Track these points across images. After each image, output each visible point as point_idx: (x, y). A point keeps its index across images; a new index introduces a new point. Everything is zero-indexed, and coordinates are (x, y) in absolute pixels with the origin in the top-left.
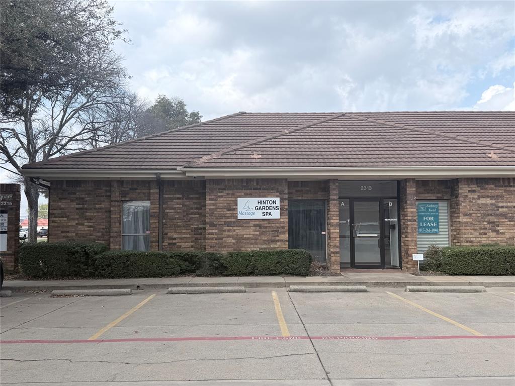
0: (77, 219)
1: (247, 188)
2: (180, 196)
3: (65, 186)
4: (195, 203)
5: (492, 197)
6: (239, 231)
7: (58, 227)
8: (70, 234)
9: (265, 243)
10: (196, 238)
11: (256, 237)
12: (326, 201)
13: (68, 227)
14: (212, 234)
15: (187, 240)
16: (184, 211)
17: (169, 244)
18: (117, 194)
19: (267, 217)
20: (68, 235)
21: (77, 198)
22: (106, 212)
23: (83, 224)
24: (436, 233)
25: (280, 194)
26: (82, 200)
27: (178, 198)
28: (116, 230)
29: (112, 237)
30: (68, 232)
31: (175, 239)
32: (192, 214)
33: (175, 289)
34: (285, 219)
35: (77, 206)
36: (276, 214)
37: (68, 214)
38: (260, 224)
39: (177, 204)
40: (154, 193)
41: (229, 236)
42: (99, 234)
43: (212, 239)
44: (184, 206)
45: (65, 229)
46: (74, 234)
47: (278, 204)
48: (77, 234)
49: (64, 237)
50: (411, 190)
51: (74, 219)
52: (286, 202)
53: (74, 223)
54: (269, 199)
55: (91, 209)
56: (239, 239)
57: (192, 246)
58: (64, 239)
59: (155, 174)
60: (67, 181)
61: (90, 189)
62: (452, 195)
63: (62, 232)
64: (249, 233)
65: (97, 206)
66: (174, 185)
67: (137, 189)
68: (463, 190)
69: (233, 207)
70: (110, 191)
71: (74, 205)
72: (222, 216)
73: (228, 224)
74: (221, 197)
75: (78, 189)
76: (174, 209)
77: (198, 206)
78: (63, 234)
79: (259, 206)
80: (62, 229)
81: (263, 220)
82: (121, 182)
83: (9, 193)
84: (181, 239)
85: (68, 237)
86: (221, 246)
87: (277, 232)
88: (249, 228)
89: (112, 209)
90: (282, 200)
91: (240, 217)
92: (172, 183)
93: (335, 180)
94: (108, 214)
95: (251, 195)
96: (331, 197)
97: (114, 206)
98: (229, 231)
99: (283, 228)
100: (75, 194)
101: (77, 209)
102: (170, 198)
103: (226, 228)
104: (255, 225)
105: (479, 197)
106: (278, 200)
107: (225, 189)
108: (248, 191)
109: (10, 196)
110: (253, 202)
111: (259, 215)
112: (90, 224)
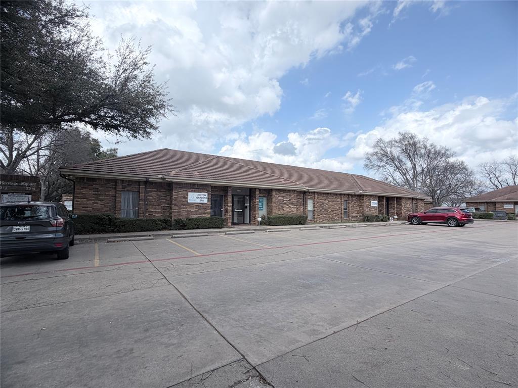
0: (93, 200)
1: (193, 188)
2: (156, 190)
3: (85, 181)
4: (163, 194)
5: (282, 197)
6: (189, 208)
7: (80, 204)
8: (88, 209)
9: (200, 214)
10: (164, 212)
11: (196, 211)
12: (226, 196)
13: (88, 204)
14: (175, 209)
15: (159, 212)
16: (157, 198)
17: (149, 214)
18: (121, 187)
19: (202, 202)
20: (87, 209)
21: (93, 188)
22: (112, 196)
23: (97, 203)
24: (262, 210)
25: (208, 192)
26: (97, 190)
27: (155, 191)
28: (119, 207)
29: (117, 210)
30: (87, 207)
31: (152, 212)
32: (162, 199)
33: (176, 236)
34: (210, 203)
35: (94, 193)
36: (206, 201)
37: (87, 197)
38: (198, 205)
39: (154, 194)
40: (142, 188)
41: (184, 211)
42: (108, 209)
43: (175, 212)
44: (158, 195)
45: (85, 206)
46: (91, 209)
47: (207, 196)
48: (93, 209)
49: (84, 210)
50: (257, 192)
51: (91, 200)
52: (210, 195)
53: (91, 202)
54: (203, 193)
55: (103, 195)
56: (188, 212)
57: (161, 216)
58: (84, 212)
59: (146, 178)
60: (87, 178)
61: (102, 183)
62: (268, 195)
63: (83, 207)
64: (193, 209)
65: (107, 193)
66: (152, 184)
67: (131, 185)
68: (274, 193)
69: (186, 197)
70: (116, 185)
71: (92, 192)
72: (180, 201)
73: (183, 205)
74: (180, 191)
75: (94, 183)
76: (152, 196)
77: (165, 196)
78: (84, 209)
79: (198, 196)
80: (83, 206)
81: (200, 203)
82: (122, 181)
83: (33, 182)
84: (155, 212)
85: (87, 210)
86: (180, 215)
87: (206, 209)
88: (193, 207)
89: (117, 195)
90: (208, 195)
91: (189, 202)
92: (152, 183)
93: (230, 187)
94: (114, 198)
95: (194, 191)
96: (229, 194)
97: (118, 194)
98: (184, 208)
99: (208, 207)
100: (92, 185)
101: (94, 194)
102: (150, 191)
103: (182, 207)
104: (196, 206)
105: (278, 197)
106: (207, 194)
107: (182, 188)
108: (193, 190)
109: (34, 184)
110: (196, 194)
111: (198, 201)
112: (103, 203)
